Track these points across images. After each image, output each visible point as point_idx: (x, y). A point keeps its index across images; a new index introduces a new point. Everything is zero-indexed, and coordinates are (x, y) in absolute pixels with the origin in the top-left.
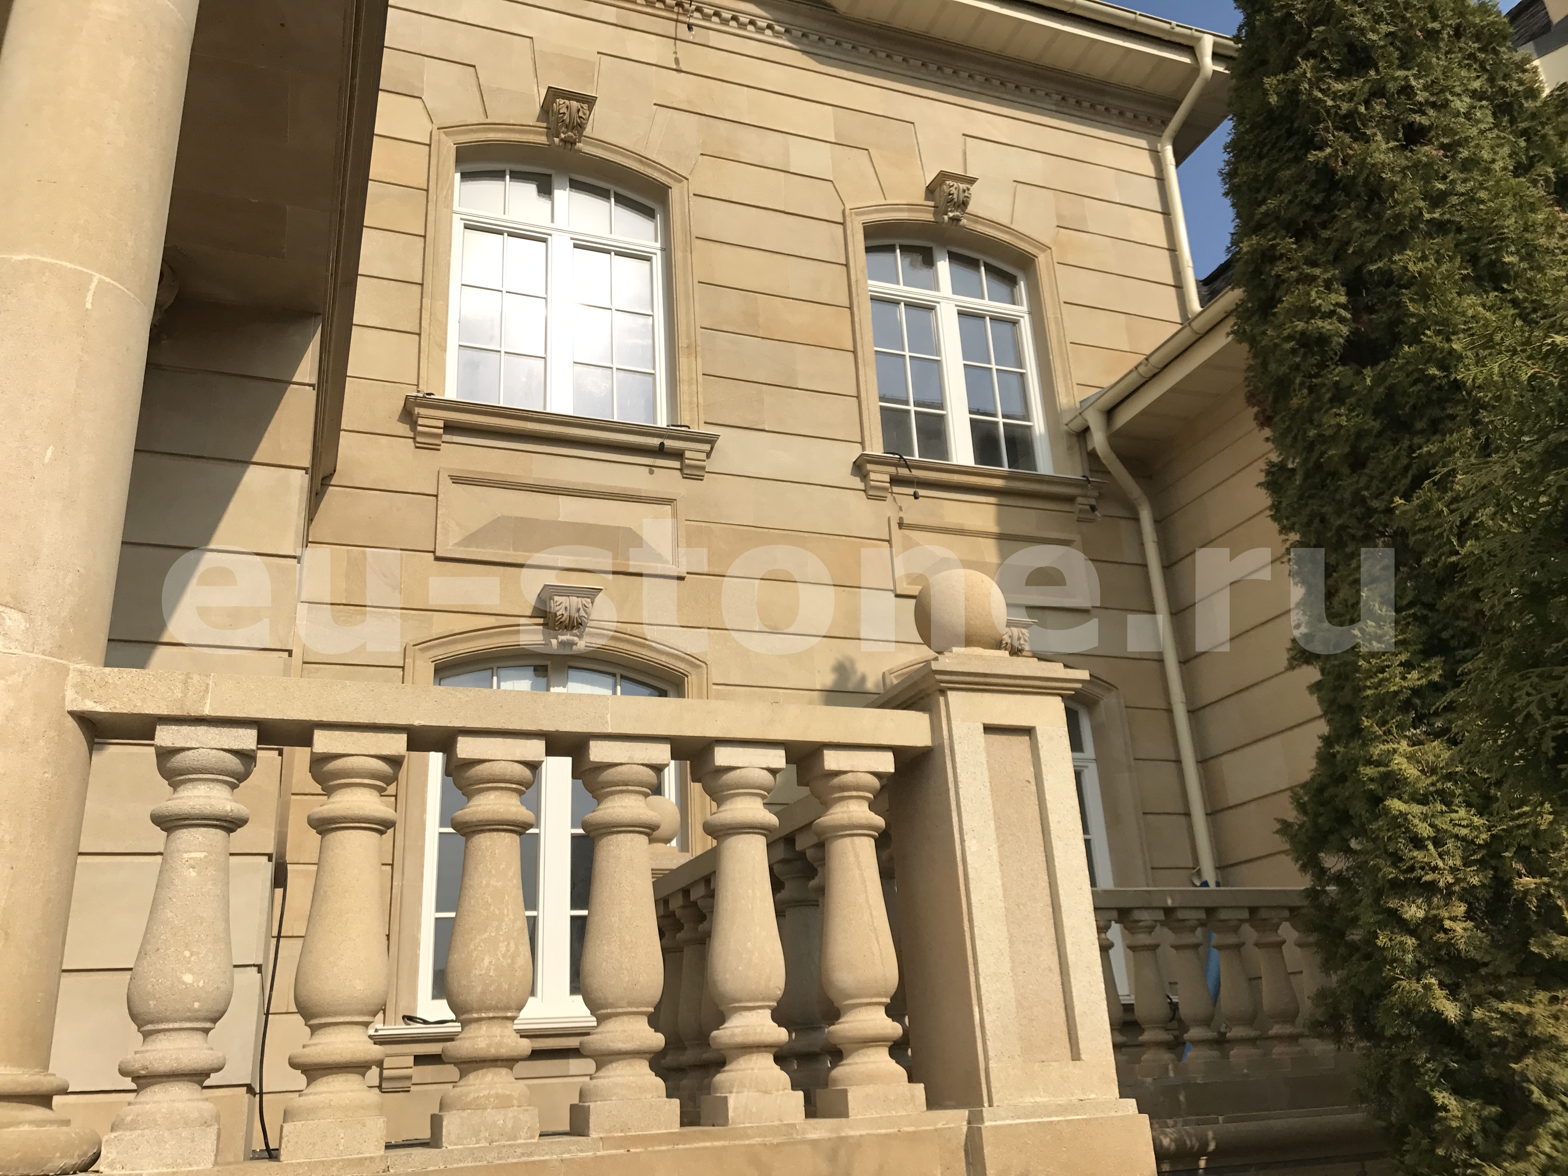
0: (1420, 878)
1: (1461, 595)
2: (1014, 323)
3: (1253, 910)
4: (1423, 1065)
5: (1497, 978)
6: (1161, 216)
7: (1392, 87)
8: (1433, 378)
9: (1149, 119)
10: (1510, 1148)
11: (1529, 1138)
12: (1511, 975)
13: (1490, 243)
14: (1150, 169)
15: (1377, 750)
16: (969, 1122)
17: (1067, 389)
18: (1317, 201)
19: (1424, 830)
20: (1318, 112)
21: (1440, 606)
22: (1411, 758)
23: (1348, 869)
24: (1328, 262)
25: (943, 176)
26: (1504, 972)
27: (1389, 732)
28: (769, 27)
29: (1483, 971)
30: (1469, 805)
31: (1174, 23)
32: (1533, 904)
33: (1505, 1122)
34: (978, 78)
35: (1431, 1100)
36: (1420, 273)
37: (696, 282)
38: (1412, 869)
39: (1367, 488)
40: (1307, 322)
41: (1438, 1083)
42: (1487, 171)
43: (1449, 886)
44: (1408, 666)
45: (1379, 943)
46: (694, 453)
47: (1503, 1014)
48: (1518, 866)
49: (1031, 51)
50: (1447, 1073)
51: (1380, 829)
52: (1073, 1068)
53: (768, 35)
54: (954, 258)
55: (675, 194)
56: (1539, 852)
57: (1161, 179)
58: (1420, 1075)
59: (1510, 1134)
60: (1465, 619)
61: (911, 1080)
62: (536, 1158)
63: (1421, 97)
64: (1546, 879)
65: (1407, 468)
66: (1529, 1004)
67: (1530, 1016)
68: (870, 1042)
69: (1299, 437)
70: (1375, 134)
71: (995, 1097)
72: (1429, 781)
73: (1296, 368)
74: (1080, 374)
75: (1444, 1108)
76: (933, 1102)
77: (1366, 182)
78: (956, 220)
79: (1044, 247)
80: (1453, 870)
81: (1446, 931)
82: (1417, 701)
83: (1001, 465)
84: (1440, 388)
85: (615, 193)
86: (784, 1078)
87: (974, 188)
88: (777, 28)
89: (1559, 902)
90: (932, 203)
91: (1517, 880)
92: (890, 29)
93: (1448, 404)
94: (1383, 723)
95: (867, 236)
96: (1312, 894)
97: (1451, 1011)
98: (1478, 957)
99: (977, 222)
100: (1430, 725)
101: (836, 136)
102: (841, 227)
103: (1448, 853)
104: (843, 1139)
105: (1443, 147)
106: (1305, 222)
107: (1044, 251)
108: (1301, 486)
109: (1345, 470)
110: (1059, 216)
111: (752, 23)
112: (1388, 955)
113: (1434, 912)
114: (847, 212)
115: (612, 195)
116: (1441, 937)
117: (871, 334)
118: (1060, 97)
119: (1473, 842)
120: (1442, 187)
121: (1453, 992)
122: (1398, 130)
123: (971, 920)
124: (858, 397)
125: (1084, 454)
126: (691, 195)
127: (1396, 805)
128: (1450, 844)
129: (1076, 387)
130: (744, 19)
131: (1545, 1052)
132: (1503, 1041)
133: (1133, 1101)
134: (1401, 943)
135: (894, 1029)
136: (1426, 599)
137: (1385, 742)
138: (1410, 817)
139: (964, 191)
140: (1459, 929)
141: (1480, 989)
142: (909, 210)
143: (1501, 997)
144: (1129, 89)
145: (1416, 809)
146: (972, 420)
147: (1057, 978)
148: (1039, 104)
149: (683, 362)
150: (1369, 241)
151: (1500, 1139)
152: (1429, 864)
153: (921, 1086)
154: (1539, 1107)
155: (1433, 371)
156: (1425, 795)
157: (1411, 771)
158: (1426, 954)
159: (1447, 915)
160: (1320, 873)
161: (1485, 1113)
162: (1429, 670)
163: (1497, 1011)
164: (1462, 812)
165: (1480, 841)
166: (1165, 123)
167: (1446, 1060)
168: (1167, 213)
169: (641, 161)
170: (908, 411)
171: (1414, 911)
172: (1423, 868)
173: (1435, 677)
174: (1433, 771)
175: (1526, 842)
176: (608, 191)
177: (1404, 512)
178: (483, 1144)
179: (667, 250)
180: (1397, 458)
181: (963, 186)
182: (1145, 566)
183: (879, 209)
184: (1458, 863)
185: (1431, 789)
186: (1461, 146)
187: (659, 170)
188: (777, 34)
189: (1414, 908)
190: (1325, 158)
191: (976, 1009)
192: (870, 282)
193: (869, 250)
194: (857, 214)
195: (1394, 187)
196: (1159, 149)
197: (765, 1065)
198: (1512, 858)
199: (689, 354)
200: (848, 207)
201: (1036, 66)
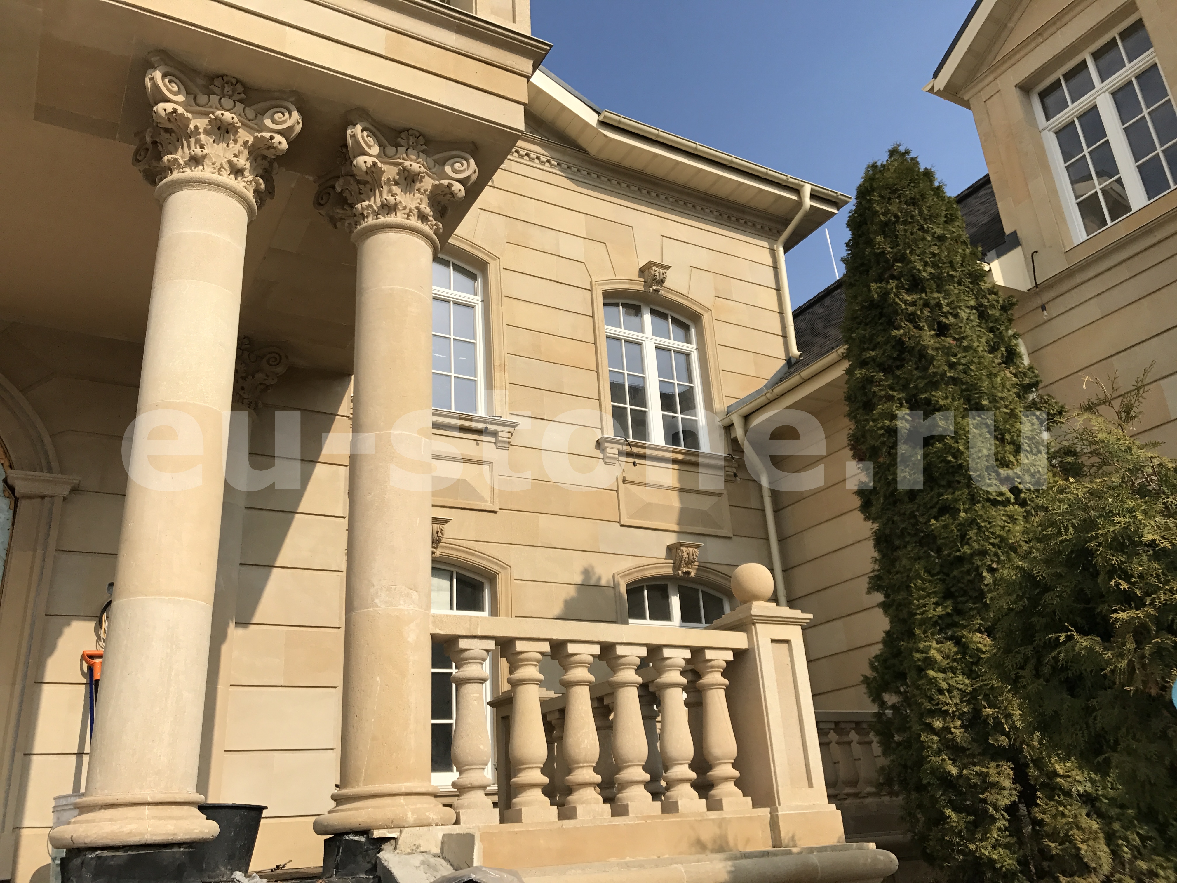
0: (941, 708)
1: (962, 572)
2: (688, 355)
3: (837, 723)
4: (940, 797)
5: (973, 756)
6: (775, 291)
7: (933, 302)
8: (950, 461)
9: (770, 229)
10: (978, 836)
11: (988, 831)
12: (979, 754)
13: (976, 394)
14: (769, 262)
15: (921, 645)
16: (770, 813)
17: (720, 399)
18: (895, 355)
19: (944, 685)
20: (897, 309)
21: (951, 575)
22: (939, 650)
23: (898, 702)
24: (900, 389)
25: (650, 265)
26: (976, 753)
27: (927, 637)
28: (548, 161)
29: (968, 752)
30: (964, 674)
31: (789, 176)
32: (991, 721)
33: (975, 824)
34: (671, 199)
35: (943, 813)
36: (944, 405)
37: (505, 325)
38: (938, 704)
39: (918, 511)
40: (890, 421)
41: (947, 806)
42: (976, 351)
43: (954, 712)
44: (937, 604)
45: (922, 739)
46: (503, 433)
47: (977, 772)
48: (984, 703)
49: (703, 186)
50: (950, 801)
51: (923, 684)
52: (810, 790)
53: (547, 166)
54: (654, 312)
55: (492, 268)
56: (993, 697)
57: (776, 268)
58: (938, 802)
59: (978, 830)
60: (963, 583)
61: (744, 795)
62: (614, 823)
63: (946, 309)
64: (997, 710)
65: (937, 503)
66: (987, 768)
67: (987, 772)
68: (727, 779)
69: (883, 478)
70: (924, 326)
71: (781, 802)
72: (946, 662)
73: (883, 443)
74: (727, 390)
75: (949, 817)
76: (755, 805)
77: (920, 350)
78: (657, 291)
79: (708, 310)
80: (956, 705)
81: (952, 733)
82: (940, 622)
83: (680, 446)
84: (953, 466)
85: (453, 264)
86: (696, 794)
87: (668, 272)
88: (553, 162)
89: (1003, 721)
90: (643, 280)
91: (983, 710)
92: (621, 167)
93: (956, 475)
94: (925, 632)
95: (604, 297)
96: (879, 716)
97: (954, 771)
98: (965, 746)
99: (668, 292)
100: (946, 633)
101: (587, 234)
102: (589, 292)
103: (954, 697)
104: (723, 819)
105: (955, 339)
106: (888, 365)
107: (707, 312)
108: (883, 504)
109: (906, 499)
110: (716, 290)
111: (538, 158)
112: (926, 744)
113: (947, 725)
114: (593, 283)
115: (451, 264)
116: (950, 736)
117: (607, 361)
118: (718, 214)
119: (965, 692)
120: (955, 360)
121: (954, 762)
122: (934, 325)
123: (769, 726)
124: (599, 400)
125: (729, 439)
126: (502, 269)
127: (931, 673)
128: (955, 693)
129: (725, 398)
130: (533, 156)
131: (993, 791)
132: (976, 785)
133: (834, 805)
134: (932, 739)
135: (736, 773)
136: (945, 570)
137: (925, 641)
138: (938, 679)
139: (663, 274)
140: (958, 733)
141: (966, 761)
142: (630, 283)
143: (975, 765)
144: (759, 211)
145: (941, 675)
146: (663, 415)
147: (802, 752)
148: (705, 218)
149: (497, 375)
150: (921, 383)
151: (973, 833)
152: (945, 702)
153: (750, 798)
154: (992, 816)
155: (950, 458)
156: (944, 669)
157: (938, 657)
158: (942, 744)
159: (952, 726)
160: (883, 704)
161: (968, 819)
162: (946, 607)
163: (973, 771)
164: (961, 677)
165: (968, 691)
166: (779, 233)
167: (950, 795)
168: (778, 289)
169: (472, 246)
170: (626, 408)
171: (938, 724)
172: (942, 704)
173: (949, 610)
174: (948, 657)
175: (987, 692)
176: (449, 262)
177: (936, 528)
178: (592, 818)
179: (486, 302)
180: (932, 497)
181: (662, 271)
182: (763, 510)
183: (612, 281)
184: (958, 701)
185: (947, 666)
186: (964, 339)
187: (482, 252)
188: (552, 166)
189: (938, 723)
190: (900, 335)
191: (772, 765)
192: (606, 327)
193: (605, 305)
194: (599, 285)
195: (933, 358)
196: (775, 248)
197: (687, 787)
198: (981, 700)
199: (501, 370)
200: (594, 280)
201: (705, 194)
